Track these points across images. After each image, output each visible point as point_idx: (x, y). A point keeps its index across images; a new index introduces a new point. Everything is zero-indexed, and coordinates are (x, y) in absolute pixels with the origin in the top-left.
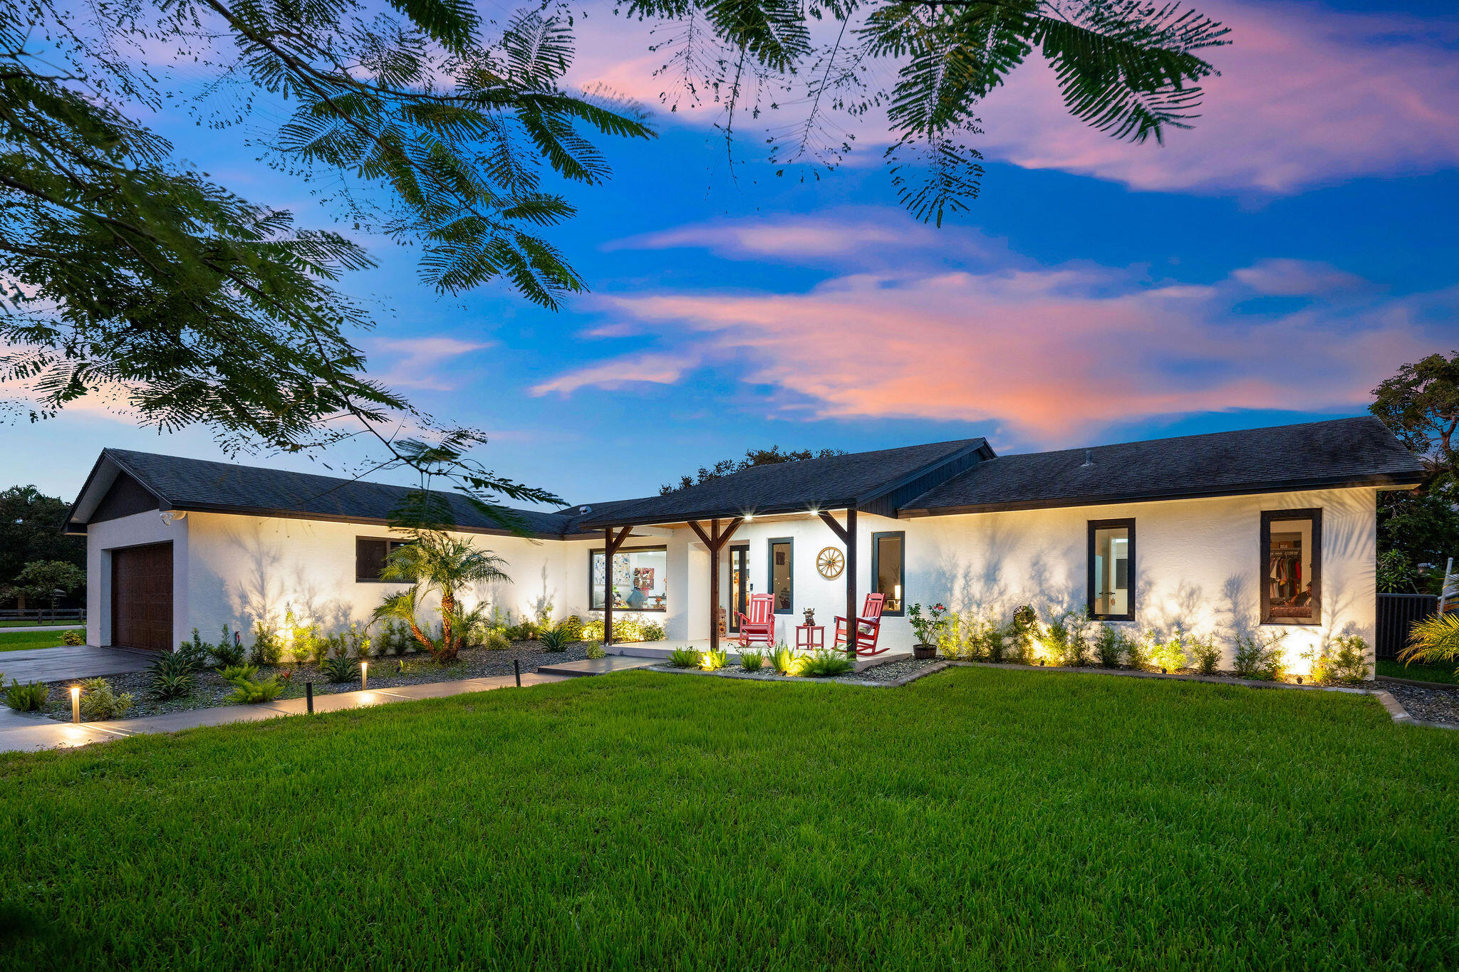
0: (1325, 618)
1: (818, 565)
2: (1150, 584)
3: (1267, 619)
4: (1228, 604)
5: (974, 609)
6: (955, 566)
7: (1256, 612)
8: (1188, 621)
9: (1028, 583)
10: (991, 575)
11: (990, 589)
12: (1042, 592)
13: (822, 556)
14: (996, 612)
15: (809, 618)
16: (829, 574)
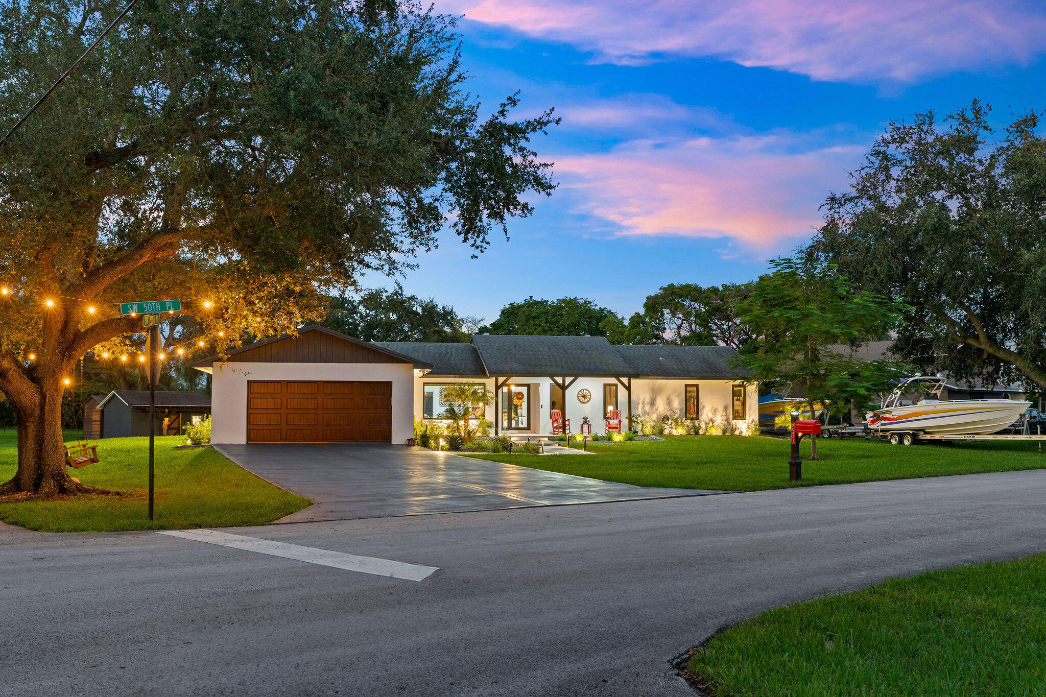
0: (747, 418)
1: (579, 397)
2: (704, 407)
3: (734, 419)
4: (724, 414)
5: (646, 416)
6: (639, 399)
7: (731, 416)
8: (714, 419)
9: (666, 406)
10: (653, 403)
11: (652, 408)
12: (670, 409)
13: (580, 393)
14: (654, 417)
15: (586, 421)
16: (584, 401)
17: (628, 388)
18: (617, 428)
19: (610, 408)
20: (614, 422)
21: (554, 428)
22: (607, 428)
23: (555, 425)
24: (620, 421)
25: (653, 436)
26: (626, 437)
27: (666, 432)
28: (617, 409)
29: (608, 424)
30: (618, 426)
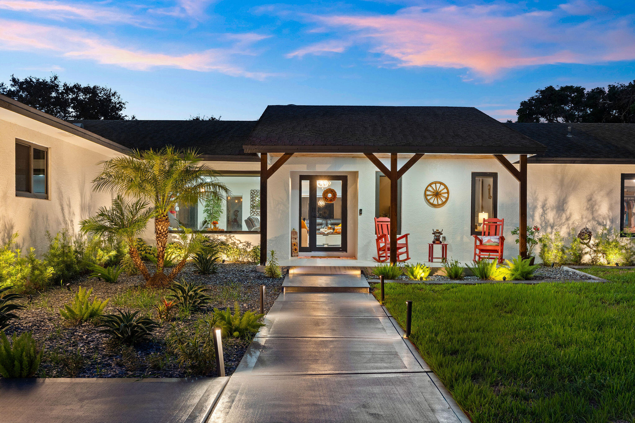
1: (426, 195)
5: (549, 230)
9: (585, 213)
10: (561, 207)
11: (560, 216)
12: (594, 219)
13: (430, 188)
14: (563, 232)
15: (438, 237)
16: (435, 203)
17: (522, 176)
18: (496, 251)
19: (483, 216)
20: (490, 240)
21: (379, 249)
22: (478, 251)
23: (382, 245)
24: (502, 239)
25: (566, 268)
26: (516, 270)
27: (586, 259)
28: (495, 216)
29: (478, 243)
30: (499, 248)
